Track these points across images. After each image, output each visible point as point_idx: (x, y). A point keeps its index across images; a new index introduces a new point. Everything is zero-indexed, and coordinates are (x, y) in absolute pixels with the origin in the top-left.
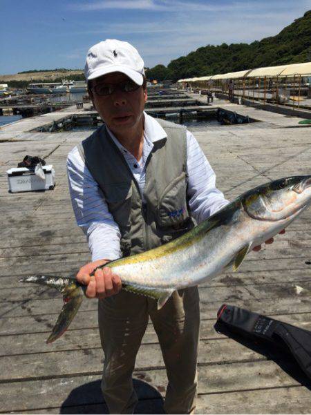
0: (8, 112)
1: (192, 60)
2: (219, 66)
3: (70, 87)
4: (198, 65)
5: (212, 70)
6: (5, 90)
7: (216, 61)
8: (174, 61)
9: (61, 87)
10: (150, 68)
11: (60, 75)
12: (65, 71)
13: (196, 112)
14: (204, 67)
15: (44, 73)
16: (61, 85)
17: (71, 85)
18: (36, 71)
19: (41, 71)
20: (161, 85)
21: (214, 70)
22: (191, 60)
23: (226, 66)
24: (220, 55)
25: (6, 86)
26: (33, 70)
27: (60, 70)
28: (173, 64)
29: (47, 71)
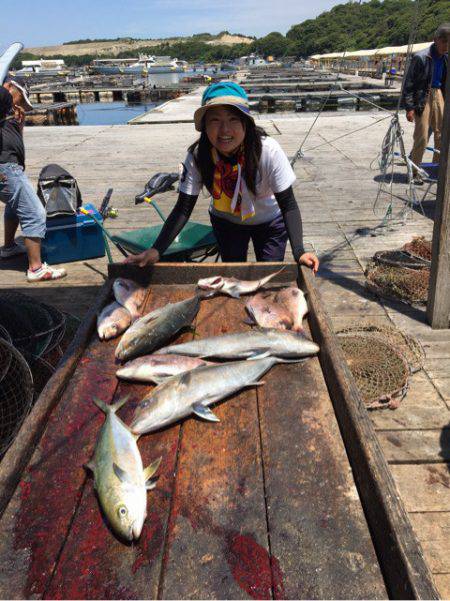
0: (106, 96)
1: (324, 25)
2: (366, 35)
3: (149, 65)
4: (334, 34)
5: (354, 41)
6: (59, 68)
7: (361, 28)
8: (296, 26)
9: (137, 64)
10: (258, 38)
11: (126, 47)
12: (132, 41)
13: (378, 97)
14: (342, 36)
15: (101, 44)
16: (136, 62)
17: (151, 62)
18: (88, 41)
19: (96, 41)
20: (279, 64)
21: (358, 42)
22: (322, 24)
23: (377, 36)
24: (368, 17)
25: (61, 62)
26: (85, 39)
27: (125, 40)
28: (295, 32)
29: (104, 41)
